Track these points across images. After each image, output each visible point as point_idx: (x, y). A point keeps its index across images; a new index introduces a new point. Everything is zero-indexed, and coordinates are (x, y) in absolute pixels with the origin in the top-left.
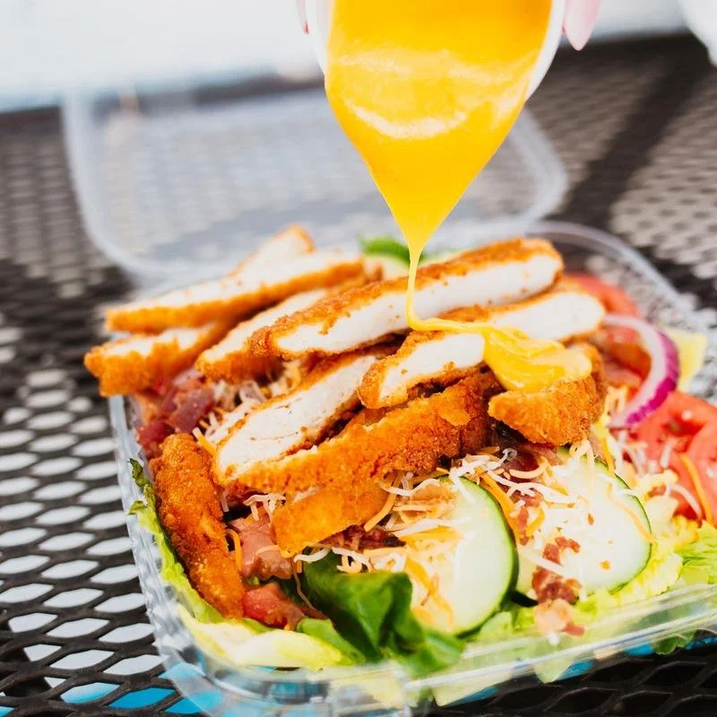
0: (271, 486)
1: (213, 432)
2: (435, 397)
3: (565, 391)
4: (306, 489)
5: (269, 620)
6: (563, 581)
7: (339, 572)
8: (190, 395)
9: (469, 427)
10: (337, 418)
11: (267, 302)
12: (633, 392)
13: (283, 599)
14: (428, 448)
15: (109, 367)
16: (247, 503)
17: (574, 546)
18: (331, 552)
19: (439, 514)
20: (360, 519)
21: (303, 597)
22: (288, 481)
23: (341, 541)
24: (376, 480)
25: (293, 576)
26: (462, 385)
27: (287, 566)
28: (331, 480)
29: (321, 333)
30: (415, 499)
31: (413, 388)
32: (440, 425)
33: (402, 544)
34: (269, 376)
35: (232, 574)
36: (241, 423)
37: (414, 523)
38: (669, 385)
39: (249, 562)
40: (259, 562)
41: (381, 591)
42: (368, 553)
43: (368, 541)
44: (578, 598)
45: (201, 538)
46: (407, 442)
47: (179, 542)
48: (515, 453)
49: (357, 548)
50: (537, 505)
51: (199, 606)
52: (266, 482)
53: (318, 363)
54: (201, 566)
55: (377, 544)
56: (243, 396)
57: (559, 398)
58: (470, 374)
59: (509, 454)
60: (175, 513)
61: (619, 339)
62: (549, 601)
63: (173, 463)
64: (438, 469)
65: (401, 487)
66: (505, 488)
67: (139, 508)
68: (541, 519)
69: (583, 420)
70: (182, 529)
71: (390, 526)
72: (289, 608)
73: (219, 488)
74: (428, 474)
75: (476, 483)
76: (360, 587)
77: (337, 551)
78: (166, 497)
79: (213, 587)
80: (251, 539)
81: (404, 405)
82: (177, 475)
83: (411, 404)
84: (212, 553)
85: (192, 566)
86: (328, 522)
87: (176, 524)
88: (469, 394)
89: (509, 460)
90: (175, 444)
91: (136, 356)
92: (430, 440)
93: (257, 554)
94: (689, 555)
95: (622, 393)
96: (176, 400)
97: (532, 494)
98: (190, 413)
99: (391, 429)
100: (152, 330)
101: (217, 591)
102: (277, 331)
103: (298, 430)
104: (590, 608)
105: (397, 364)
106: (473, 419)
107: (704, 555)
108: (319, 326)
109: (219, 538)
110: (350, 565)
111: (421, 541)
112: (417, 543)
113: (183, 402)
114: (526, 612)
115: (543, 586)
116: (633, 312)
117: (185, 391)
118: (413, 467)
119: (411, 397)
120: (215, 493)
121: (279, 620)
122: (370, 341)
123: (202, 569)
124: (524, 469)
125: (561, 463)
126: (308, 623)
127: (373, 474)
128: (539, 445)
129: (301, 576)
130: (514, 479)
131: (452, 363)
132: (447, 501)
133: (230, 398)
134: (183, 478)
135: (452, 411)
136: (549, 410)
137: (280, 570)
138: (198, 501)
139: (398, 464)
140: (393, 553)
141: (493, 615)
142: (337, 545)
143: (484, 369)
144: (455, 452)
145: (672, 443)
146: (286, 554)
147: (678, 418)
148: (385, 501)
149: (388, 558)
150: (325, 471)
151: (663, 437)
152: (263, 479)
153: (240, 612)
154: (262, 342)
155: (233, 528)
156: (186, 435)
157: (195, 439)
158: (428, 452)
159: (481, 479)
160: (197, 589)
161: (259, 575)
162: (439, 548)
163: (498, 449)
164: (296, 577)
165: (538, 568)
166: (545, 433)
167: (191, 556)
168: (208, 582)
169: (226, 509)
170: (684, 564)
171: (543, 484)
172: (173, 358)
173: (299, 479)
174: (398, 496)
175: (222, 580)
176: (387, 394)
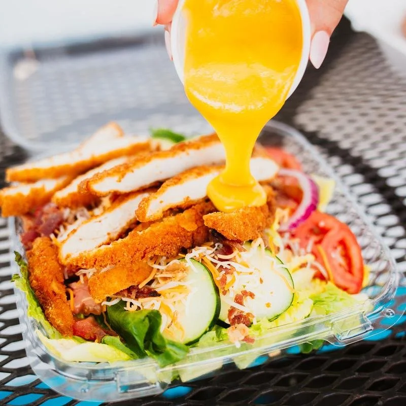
0: (86, 265)
1: (62, 236)
2: (177, 216)
3: (248, 211)
4: (106, 266)
5: (87, 337)
6: (244, 314)
7: (125, 310)
8: (50, 216)
9: (197, 231)
10: (127, 227)
11: (95, 165)
12: (293, 212)
13: (95, 326)
14: (174, 243)
15: (5, 201)
16: (78, 274)
17: (252, 295)
18: (122, 300)
19: (178, 279)
20: (137, 282)
21: (107, 324)
22: (96, 261)
23: (126, 294)
24: (144, 261)
25: (102, 313)
26: (194, 209)
27: (98, 308)
28: (119, 261)
29: (117, 181)
30: (167, 271)
31: (167, 211)
32: (181, 231)
33: (159, 295)
34: (93, 204)
35: (68, 313)
36: (74, 231)
37: (166, 284)
38: (313, 207)
39: (78, 306)
40: (83, 306)
41: (144, 320)
42: (141, 300)
43: (140, 294)
44: (252, 323)
45: (51, 293)
46: (162, 240)
47: (40, 295)
48: (221, 246)
49: (134, 298)
50: (232, 274)
51: (50, 330)
52: (83, 263)
53: (118, 198)
54: (50, 308)
55: (145, 295)
56: (78, 216)
57: (244, 215)
58: (198, 203)
59: (218, 246)
60: (37, 280)
61: (288, 182)
62: (236, 325)
63: (37, 253)
64: (179, 254)
65: (160, 264)
66: (215, 264)
67: (17, 278)
68: (233, 281)
69: (259, 227)
70: (41, 289)
71: (153, 285)
72: (97, 330)
73: (63, 266)
74: (174, 257)
75: (199, 262)
76: (134, 319)
77: (124, 299)
78: (33, 271)
79: (57, 319)
80: (80, 294)
81: (160, 220)
82: (39, 259)
83: (165, 219)
84: (57, 301)
85: (46, 308)
86: (118, 283)
87: (38, 286)
88: (197, 214)
89: (218, 249)
90: (39, 242)
91: (21, 195)
92: (175, 239)
93: (82, 301)
94: (317, 299)
95: (286, 212)
96: (43, 219)
97: (229, 267)
98: (50, 226)
99: (153, 233)
100: (31, 180)
101: (59, 322)
102: (93, 181)
103: (106, 234)
104: (258, 328)
105: (156, 198)
106: (198, 228)
107: (324, 300)
108: (116, 178)
109: (61, 293)
110: (131, 307)
111: (169, 293)
112: (167, 295)
113: (46, 220)
114: (224, 331)
115: (233, 316)
116: (298, 168)
117: (47, 214)
118: (166, 253)
119: (165, 216)
120: (60, 269)
121: (92, 337)
122: (146, 186)
123: (51, 310)
124: (226, 254)
125: (245, 250)
126: (108, 338)
127: (143, 258)
128: (233, 241)
129: (106, 313)
130: (220, 260)
131: (188, 197)
132: (183, 271)
133: (72, 217)
134: (42, 261)
135: (187, 223)
136: (237, 222)
137: (95, 310)
138: (50, 273)
139: (157, 252)
140: (153, 300)
141: (205, 332)
142: (124, 296)
143: (207, 200)
144: (189, 245)
145: (313, 239)
146: (97, 301)
147: (317, 225)
148: (150, 272)
149: (151, 303)
150: (116, 256)
151: (308, 236)
152: (82, 261)
153: (71, 333)
154: (84, 187)
155: (70, 287)
156: (46, 238)
157: (51, 240)
158: (174, 245)
159: (202, 260)
160: (48, 321)
161: (83, 313)
162: (179, 297)
163: (212, 243)
164: (104, 314)
165: (231, 307)
166: (235, 234)
167: (46, 303)
168: (54, 317)
169: (67, 278)
170: (314, 304)
171: (236, 262)
172: (42, 196)
173: (101, 261)
174: (158, 269)
175: (62, 316)
176: (151, 214)
